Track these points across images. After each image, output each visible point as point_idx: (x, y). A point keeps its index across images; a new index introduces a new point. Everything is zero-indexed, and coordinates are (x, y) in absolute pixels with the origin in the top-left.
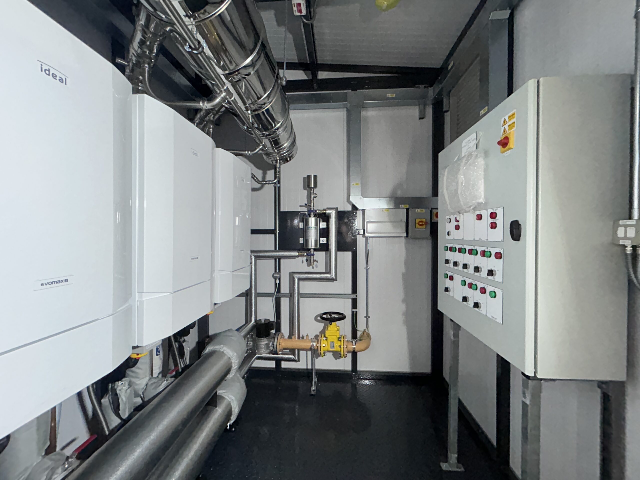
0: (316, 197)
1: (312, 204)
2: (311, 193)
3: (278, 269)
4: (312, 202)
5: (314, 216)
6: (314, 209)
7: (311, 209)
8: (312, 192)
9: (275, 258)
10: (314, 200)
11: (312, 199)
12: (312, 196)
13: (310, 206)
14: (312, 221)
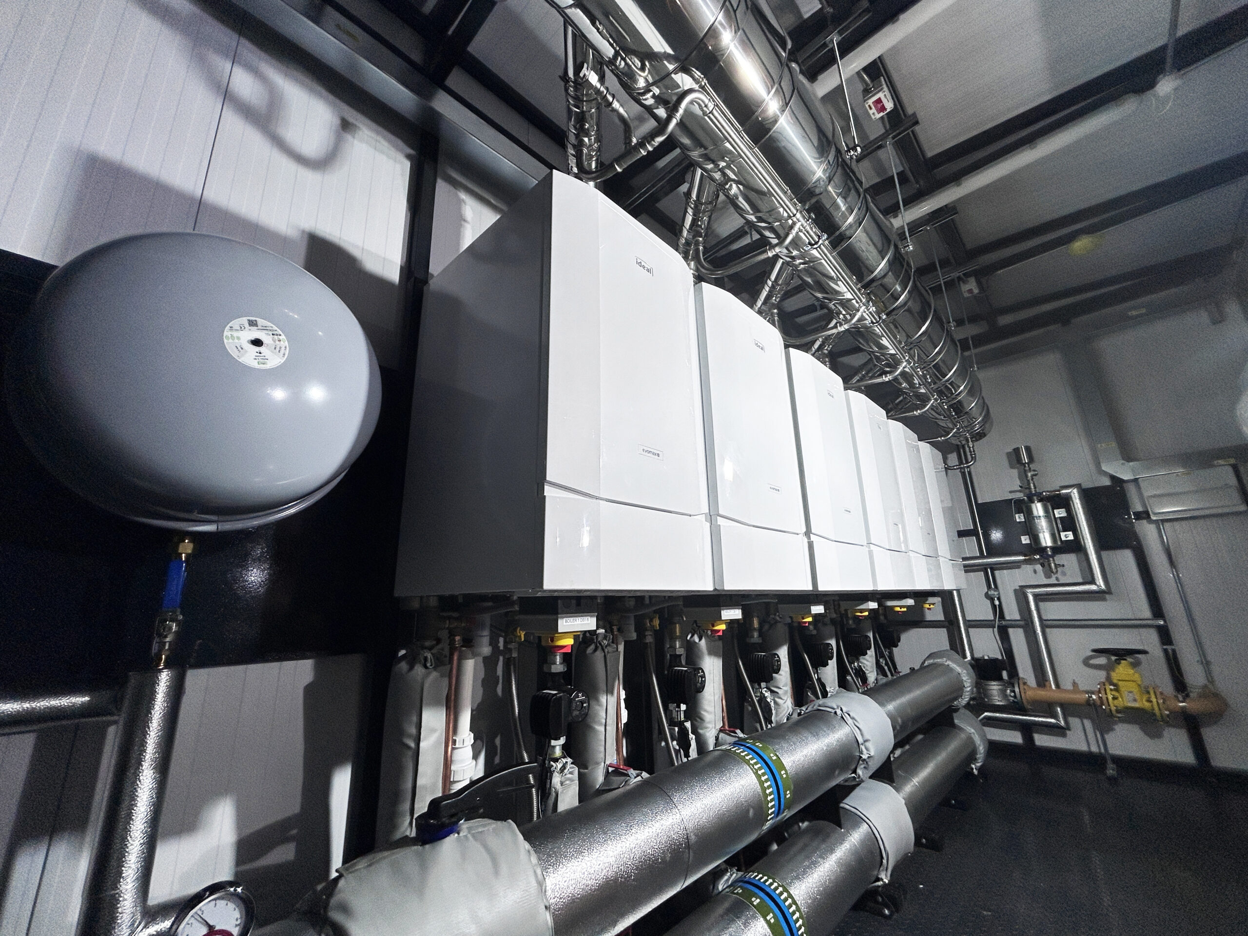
0: (1036, 475)
1: (1032, 485)
2: (1025, 471)
3: (991, 584)
4: (1031, 482)
5: (1039, 501)
6: (1035, 491)
7: (1031, 492)
8: (1027, 468)
9: (984, 568)
10: (1032, 479)
11: (1030, 478)
12: (1029, 474)
13: (1030, 488)
14: (1038, 509)
